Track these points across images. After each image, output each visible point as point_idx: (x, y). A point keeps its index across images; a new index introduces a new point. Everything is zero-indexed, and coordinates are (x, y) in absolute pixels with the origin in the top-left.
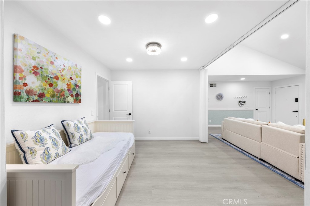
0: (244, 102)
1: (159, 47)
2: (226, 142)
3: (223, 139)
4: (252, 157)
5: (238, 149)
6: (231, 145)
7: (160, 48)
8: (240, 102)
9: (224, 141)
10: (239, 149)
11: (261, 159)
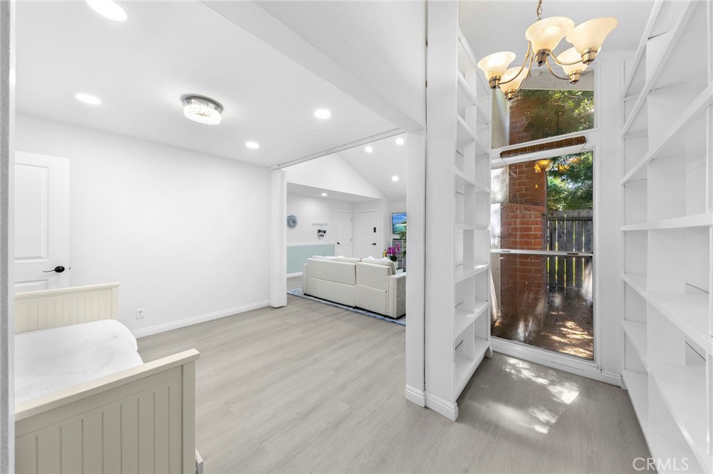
0: (325, 232)
1: (216, 109)
2: (310, 298)
3: (305, 294)
4: (346, 307)
5: (328, 303)
6: (318, 300)
7: (221, 113)
8: (319, 231)
9: (308, 297)
10: (330, 303)
11: (356, 308)
